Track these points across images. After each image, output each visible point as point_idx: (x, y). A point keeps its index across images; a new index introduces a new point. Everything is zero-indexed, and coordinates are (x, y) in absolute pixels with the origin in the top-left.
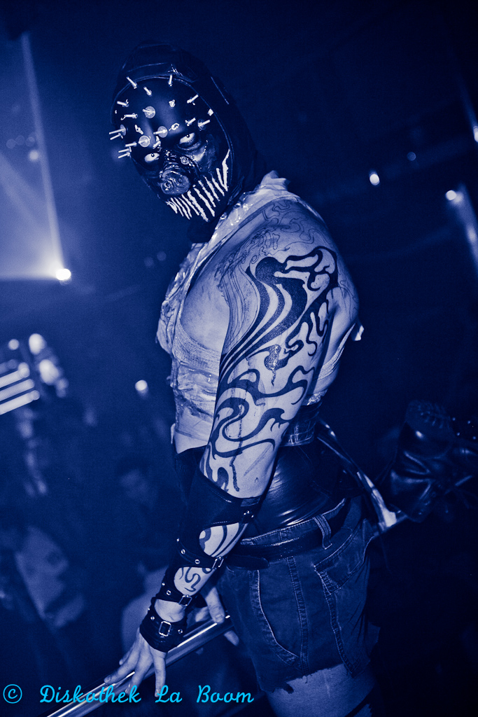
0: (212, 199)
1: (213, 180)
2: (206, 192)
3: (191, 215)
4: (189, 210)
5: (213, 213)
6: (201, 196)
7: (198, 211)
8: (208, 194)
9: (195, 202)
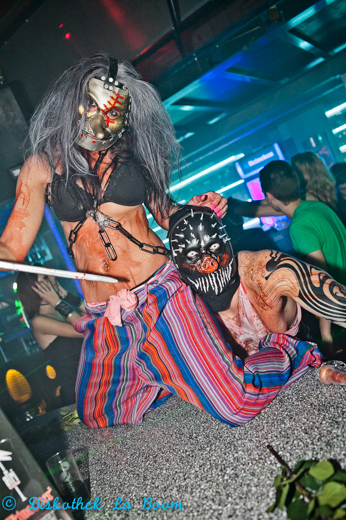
0: (223, 282)
1: (225, 272)
2: (221, 277)
3: (208, 290)
4: (208, 286)
5: (222, 289)
6: (218, 278)
7: (214, 287)
8: (222, 279)
9: (214, 281)
